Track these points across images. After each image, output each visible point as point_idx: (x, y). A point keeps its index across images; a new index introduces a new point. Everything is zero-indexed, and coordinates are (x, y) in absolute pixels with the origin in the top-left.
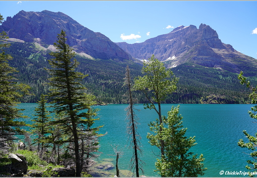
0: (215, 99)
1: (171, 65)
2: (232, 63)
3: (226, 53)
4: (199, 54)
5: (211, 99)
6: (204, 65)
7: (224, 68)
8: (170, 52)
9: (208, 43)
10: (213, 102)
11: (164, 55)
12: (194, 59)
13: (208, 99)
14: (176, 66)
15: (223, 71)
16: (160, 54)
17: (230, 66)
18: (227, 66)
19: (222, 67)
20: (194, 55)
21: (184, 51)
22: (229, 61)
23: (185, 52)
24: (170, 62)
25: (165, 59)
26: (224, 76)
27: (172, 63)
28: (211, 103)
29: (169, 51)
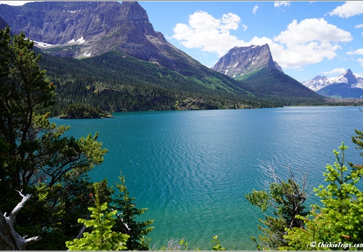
0: (194, 103)
1: (80, 53)
2: (168, 57)
3: (160, 43)
4: (129, 40)
5: (190, 104)
6: (137, 57)
7: (162, 63)
8: (72, 31)
9: (136, 25)
10: (193, 107)
11: (62, 34)
12: (123, 46)
13: (186, 104)
14: (89, 55)
15: (161, 67)
16: (55, 32)
17: (168, 61)
18: (163, 61)
19: (159, 62)
20: (122, 40)
21: (99, 32)
22: (165, 53)
23: (103, 34)
24: (77, 48)
25: (65, 41)
26: (163, 73)
27: (82, 50)
28: (191, 109)
29: (70, 30)
